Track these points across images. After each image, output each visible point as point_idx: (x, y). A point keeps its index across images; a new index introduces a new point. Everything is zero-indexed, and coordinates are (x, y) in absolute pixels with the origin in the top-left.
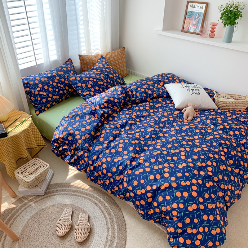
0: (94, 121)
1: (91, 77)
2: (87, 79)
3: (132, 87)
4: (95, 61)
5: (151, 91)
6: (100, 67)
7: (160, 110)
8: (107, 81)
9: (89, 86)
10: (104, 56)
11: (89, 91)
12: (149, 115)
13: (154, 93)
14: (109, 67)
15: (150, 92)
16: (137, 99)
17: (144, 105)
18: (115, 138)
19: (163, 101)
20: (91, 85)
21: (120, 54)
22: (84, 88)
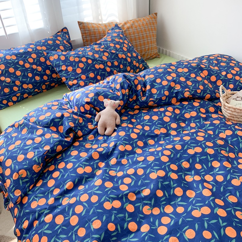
0: (47, 142)
1: (84, 56)
2: (77, 59)
3: (147, 77)
4: (103, 32)
5: (181, 87)
6: (107, 41)
7: (193, 125)
8: (112, 63)
9: (79, 71)
10: (120, 26)
11: (78, 78)
12: (167, 135)
13: (187, 89)
14: (121, 41)
15: (178, 87)
16: (151, 99)
17: (161, 112)
18: (76, 186)
19: (201, 106)
20: (82, 69)
21: (147, 23)
22: (70, 74)
